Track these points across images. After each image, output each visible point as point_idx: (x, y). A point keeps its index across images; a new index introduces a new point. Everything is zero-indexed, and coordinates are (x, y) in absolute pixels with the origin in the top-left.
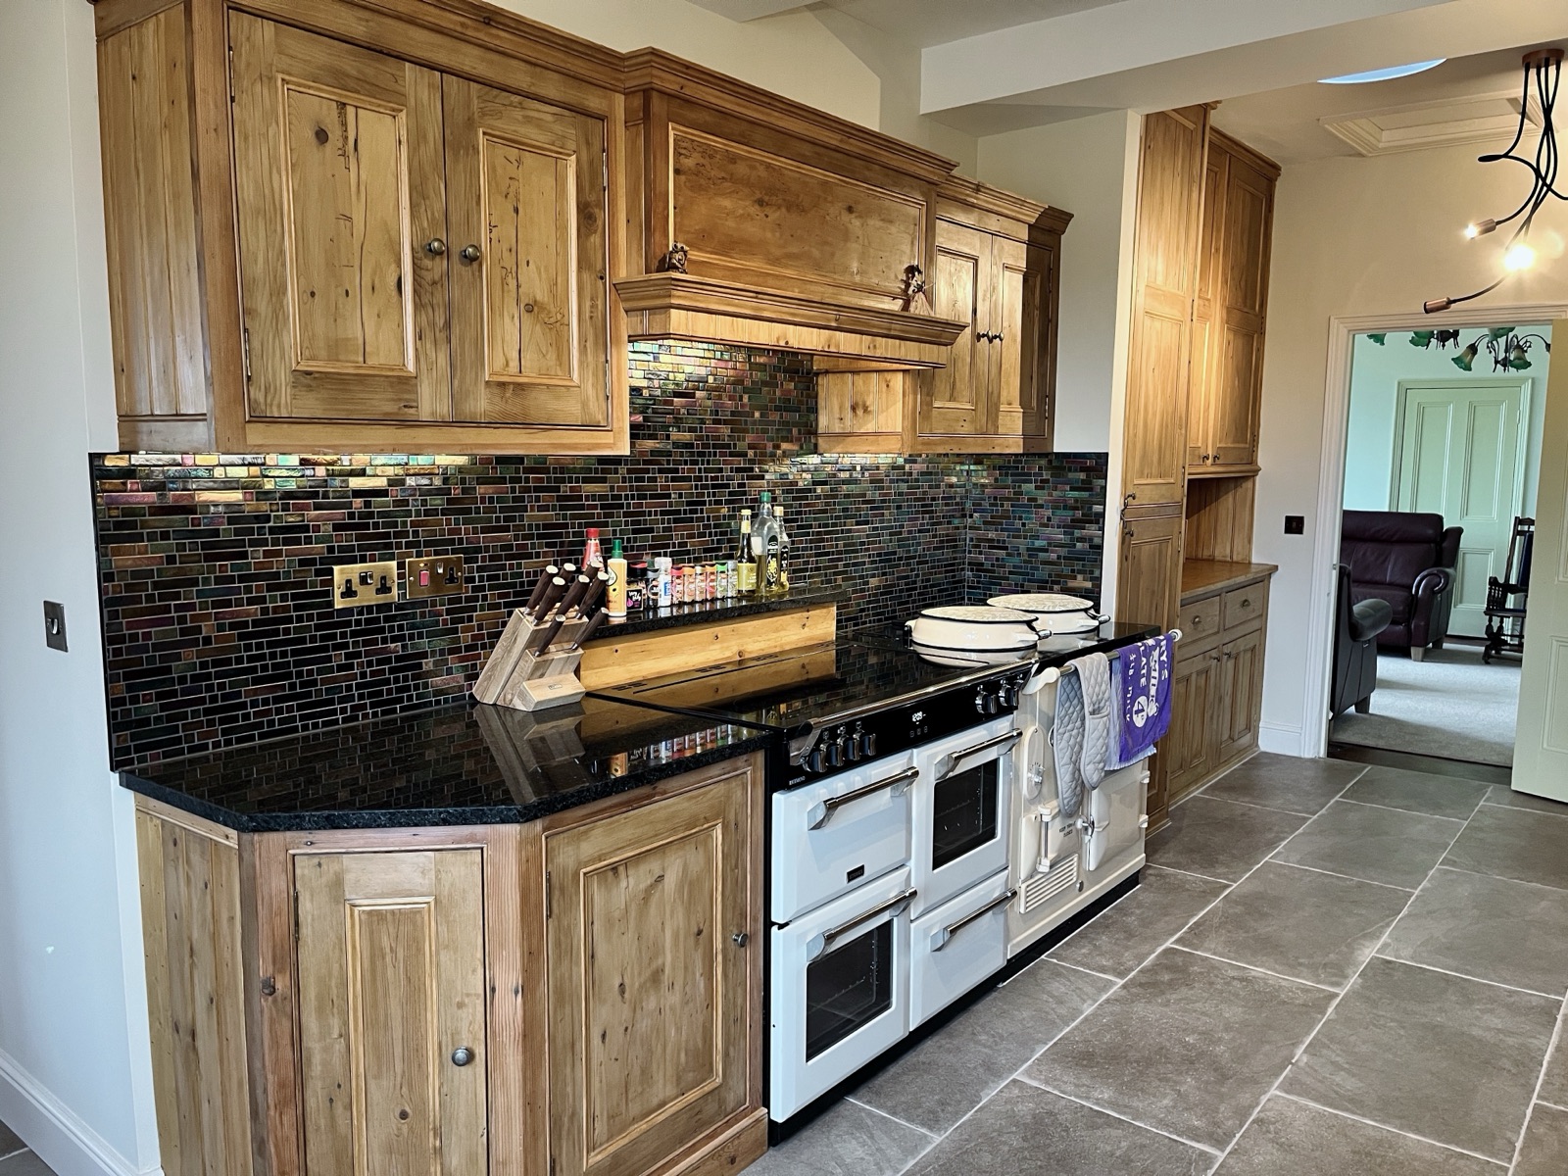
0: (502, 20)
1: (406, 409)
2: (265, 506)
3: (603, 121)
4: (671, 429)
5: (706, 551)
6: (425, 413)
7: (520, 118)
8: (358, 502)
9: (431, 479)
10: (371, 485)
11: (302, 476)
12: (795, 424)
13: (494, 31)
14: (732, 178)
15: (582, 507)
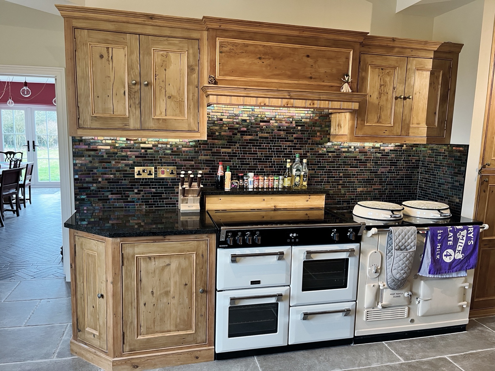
0: (155, 17)
1: (125, 126)
2: (116, 150)
3: (199, 40)
4: (258, 132)
5: (272, 172)
6: (132, 127)
7: (167, 43)
8: (143, 151)
9: (167, 145)
10: (147, 146)
11: (127, 143)
12: (318, 131)
13: (154, 21)
14: (246, 52)
15: (221, 156)
